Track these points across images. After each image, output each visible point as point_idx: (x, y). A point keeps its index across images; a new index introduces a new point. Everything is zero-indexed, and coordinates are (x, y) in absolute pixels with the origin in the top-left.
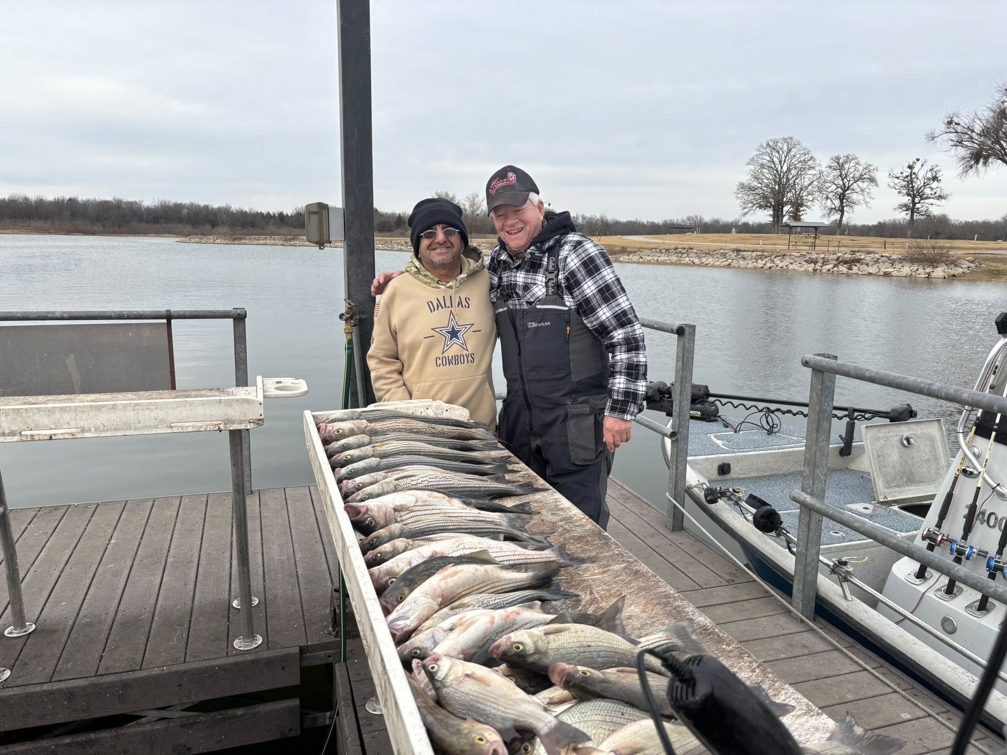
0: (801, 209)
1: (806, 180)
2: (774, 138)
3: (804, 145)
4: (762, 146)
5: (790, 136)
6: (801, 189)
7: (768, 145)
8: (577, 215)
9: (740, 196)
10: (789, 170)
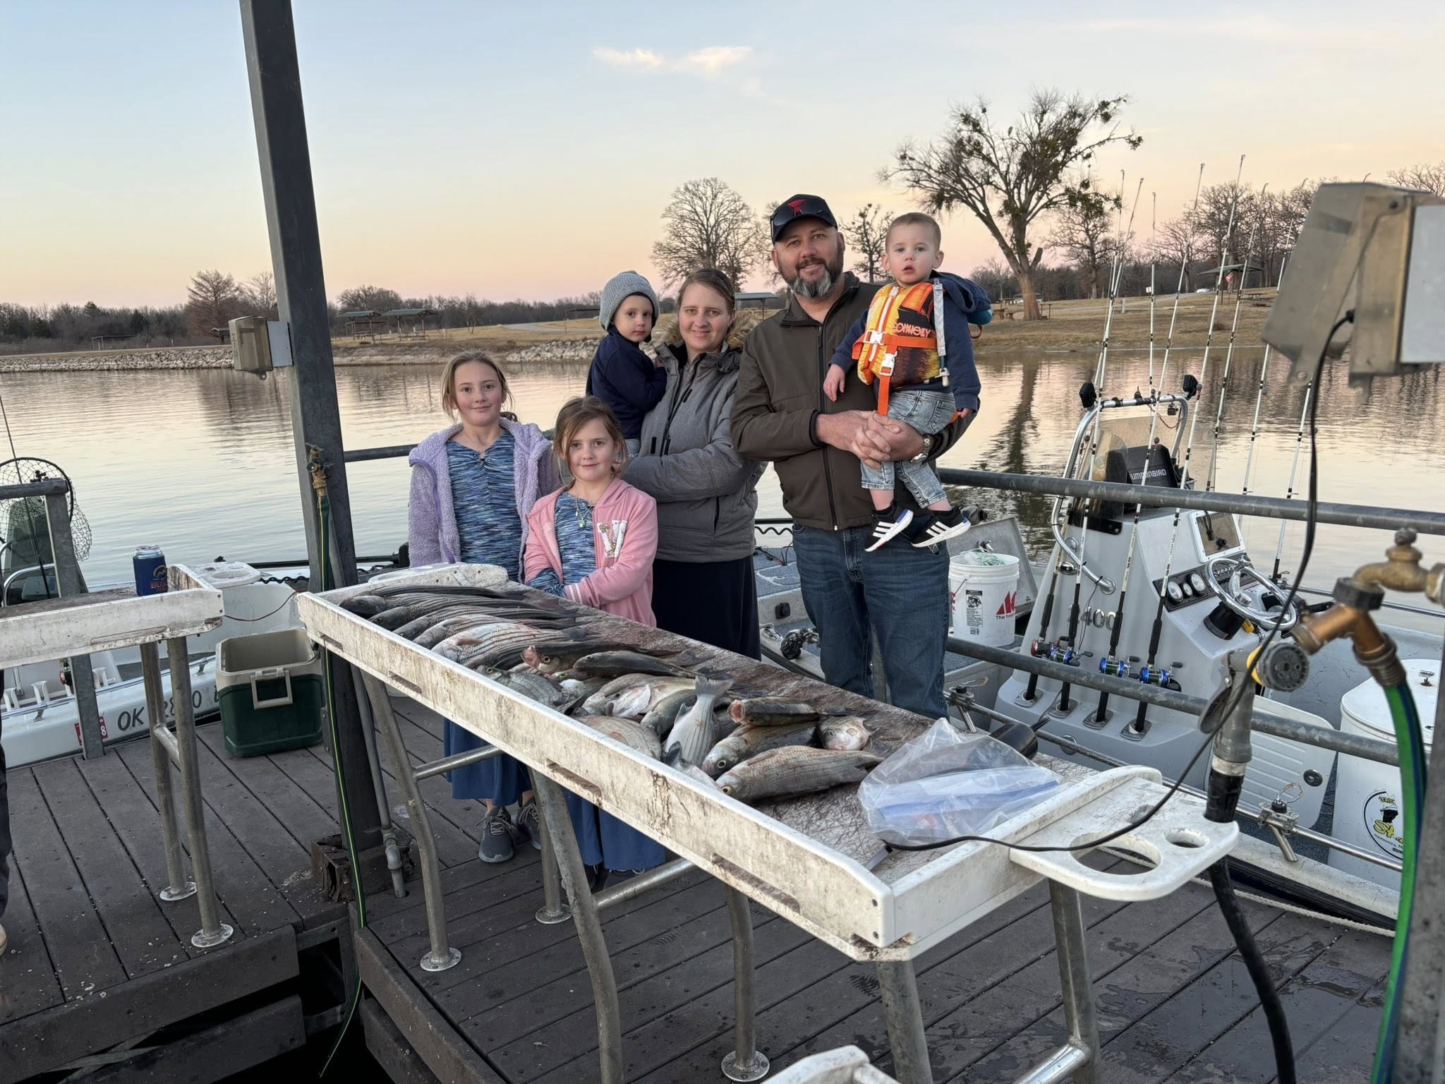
0: (739, 275)
1: (740, 236)
2: (693, 179)
3: (732, 189)
4: (678, 191)
5: (714, 177)
6: (736, 249)
7: (687, 189)
9: (658, 261)
10: (717, 223)
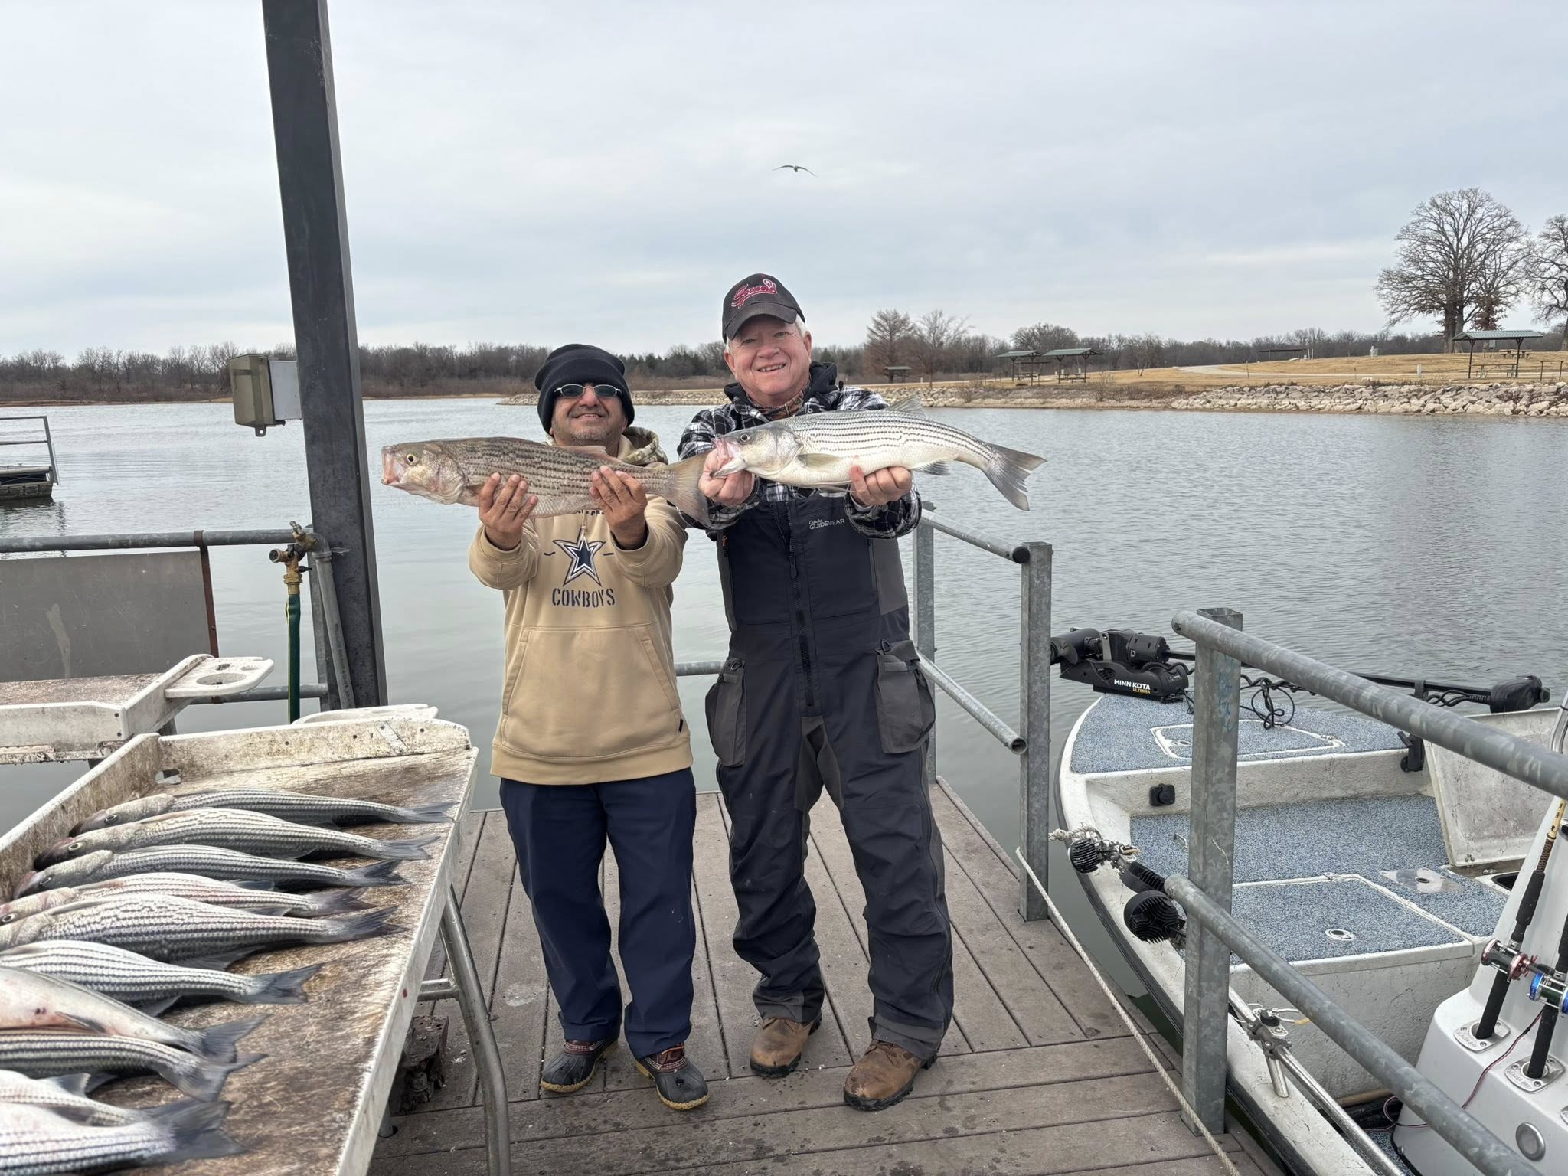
0: (1497, 308)
1: (1503, 260)
2: (1443, 192)
3: (1498, 201)
4: (1422, 206)
5: (1474, 187)
6: (1495, 275)
7: (1434, 204)
8: (1110, 336)
9: (1384, 292)
10: (1472, 244)
